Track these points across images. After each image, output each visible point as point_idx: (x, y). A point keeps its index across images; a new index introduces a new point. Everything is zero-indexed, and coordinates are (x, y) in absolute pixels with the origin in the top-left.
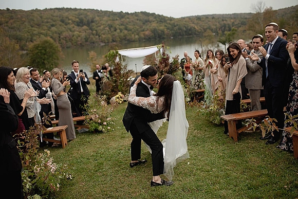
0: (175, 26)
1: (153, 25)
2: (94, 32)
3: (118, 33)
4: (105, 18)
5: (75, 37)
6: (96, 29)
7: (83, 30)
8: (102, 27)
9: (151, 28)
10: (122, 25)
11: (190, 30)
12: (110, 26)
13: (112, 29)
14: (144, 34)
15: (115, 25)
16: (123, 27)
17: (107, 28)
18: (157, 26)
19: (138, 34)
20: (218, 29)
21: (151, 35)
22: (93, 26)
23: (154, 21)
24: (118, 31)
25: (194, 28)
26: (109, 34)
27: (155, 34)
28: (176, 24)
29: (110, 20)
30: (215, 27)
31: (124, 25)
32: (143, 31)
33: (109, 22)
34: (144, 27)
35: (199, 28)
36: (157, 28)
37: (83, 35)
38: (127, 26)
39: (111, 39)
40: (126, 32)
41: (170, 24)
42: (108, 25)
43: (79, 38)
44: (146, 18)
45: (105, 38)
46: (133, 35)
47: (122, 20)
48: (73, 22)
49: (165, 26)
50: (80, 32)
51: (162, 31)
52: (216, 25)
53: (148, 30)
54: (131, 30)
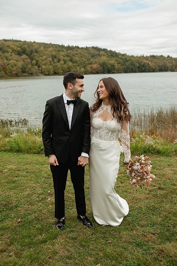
0: (127, 61)
1: (103, 58)
2: (34, 62)
3: (61, 64)
4: (51, 49)
5: (9, 66)
6: (37, 59)
7: (22, 59)
8: (44, 57)
9: (100, 61)
10: (67, 56)
11: (143, 66)
12: (54, 57)
13: (56, 60)
14: (91, 68)
15: (59, 56)
16: (68, 58)
17: (50, 59)
18: (107, 60)
19: (84, 68)
20: (174, 67)
21: (99, 69)
22: (35, 56)
23: (104, 55)
24: (62, 62)
25: (148, 64)
26: (51, 64)
27: (103, 68)
28: (128, 59)
29: (55, 51)
30: (171, 65)
31: (69, 57)
32: (91, 64)
33: (54, 53)
34: (92, 60)
35: (154, 64)
36: (106, 61)
37: (20, 64)
38: (73, 57)
39: (52, 70)
40: (70, 64)
41: (121, 58)
42: (52, 55)
43: (15, 68)
44: (97, 52)
45: (45, 69)
46: (78, 68)
47: (69, 52)
48: (14, 51)
49: (117, 60)
50: (17, 61)
51: (112, 65)
52: (172, 63)
53: (96, 63)
54: (76, 62)
